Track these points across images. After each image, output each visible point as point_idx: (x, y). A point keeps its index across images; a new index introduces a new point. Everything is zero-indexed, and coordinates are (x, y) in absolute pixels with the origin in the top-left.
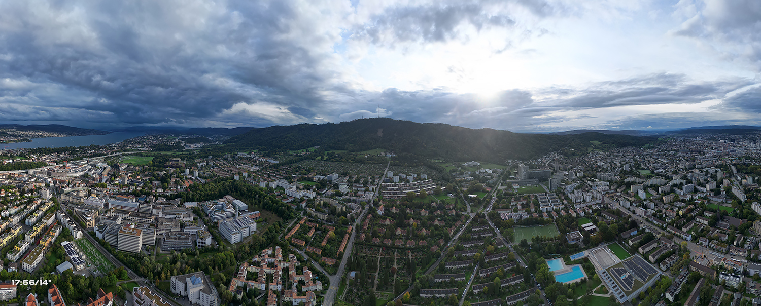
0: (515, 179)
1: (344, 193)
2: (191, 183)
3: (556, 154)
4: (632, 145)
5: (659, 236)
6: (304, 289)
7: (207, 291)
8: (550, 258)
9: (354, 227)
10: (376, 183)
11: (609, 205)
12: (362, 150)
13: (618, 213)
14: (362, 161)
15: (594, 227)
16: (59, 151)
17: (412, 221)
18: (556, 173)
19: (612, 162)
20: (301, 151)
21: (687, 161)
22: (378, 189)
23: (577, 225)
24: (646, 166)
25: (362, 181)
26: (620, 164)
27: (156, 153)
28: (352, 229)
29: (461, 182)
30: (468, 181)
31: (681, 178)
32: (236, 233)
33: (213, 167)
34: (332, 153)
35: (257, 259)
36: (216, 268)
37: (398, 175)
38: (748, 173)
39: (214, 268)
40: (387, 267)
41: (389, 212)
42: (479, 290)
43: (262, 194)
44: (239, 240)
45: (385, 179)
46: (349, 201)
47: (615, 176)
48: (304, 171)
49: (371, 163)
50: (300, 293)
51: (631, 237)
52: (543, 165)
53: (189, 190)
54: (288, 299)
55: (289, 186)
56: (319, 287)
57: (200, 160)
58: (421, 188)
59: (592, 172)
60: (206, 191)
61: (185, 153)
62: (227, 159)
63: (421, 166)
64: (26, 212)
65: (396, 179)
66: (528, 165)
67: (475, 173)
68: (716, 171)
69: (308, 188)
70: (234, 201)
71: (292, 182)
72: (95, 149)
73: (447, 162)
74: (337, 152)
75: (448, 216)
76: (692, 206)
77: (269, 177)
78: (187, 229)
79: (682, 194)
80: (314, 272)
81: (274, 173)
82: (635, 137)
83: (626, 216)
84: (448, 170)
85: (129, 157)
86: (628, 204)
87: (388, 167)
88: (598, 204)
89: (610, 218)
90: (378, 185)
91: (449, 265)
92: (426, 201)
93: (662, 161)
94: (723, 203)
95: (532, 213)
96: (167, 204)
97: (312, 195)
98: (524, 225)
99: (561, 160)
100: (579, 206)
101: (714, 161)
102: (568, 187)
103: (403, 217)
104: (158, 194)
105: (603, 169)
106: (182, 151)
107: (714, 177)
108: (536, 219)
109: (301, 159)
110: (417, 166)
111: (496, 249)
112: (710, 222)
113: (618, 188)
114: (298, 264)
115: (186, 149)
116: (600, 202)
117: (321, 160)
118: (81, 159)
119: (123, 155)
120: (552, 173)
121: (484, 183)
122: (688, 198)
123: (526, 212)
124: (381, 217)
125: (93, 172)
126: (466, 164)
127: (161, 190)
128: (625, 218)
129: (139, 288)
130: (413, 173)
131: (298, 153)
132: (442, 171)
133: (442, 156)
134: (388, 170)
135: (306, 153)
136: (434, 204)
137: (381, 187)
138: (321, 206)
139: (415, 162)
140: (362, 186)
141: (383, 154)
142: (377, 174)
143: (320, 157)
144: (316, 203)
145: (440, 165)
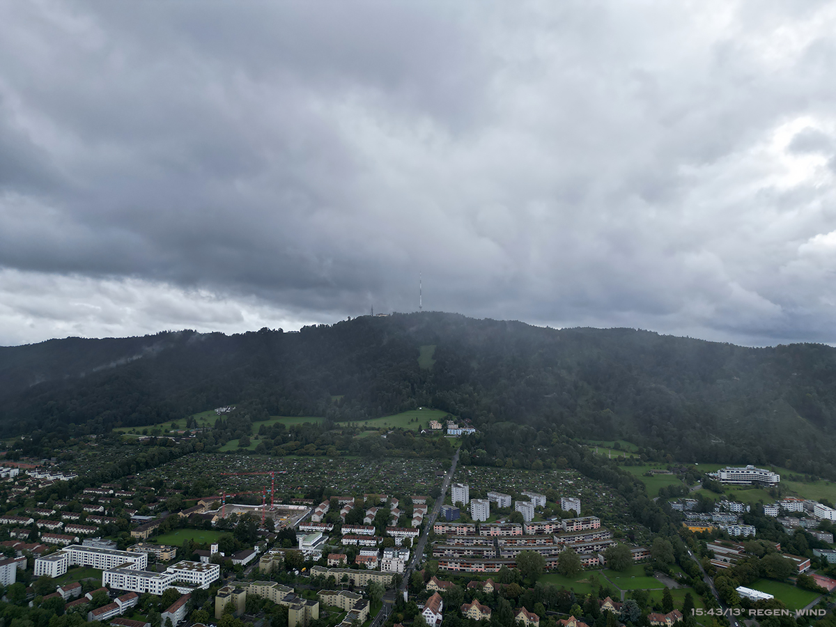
1: (316, 559)
10: (415, 523)
20: (167, 425)
22: (423, 542)
25: (371, 514)
29: (704, 536)
30: (732, 538)
34: (277, 426)
37: (485, 497)
45: (445, 508)
46: (331, 586)
48: (178, 499)
49: (399, 457)
55: (117, 558)
58: (561, 545)
63: (560, 467)
65: (480, 511)
67: (758, 511)
69: (190, 554)
73: (651, 459)
74: (289, 423)
77: (34, 538)
87: (453, 470)
90: (421, 527)
92: (580, 587)
109: (168, 454)
110: (547, 468)
117: (239, 452)
121: (802, 555)
126: (724, 475)
130: (535, 491)
131: (156, 432)
132: (631, 491)
133: (629, 440)
134: (453, 480)
135: (187, 434)
136: (608, 605)
137: (434, 536)
138: (240, 611)
139: (540, 455)
140: (372, 532)
141: (436, 426)
142: (419, 493)
143: (236, 442)
144: (221, 603)
145: (622, 468)
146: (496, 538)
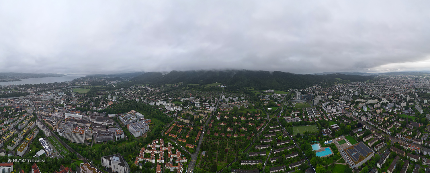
0: (293, 100)
1: (198, 108)
2: (112, 103)
3: (316, 86)
4: (359, 81)
5: (374, 132)
6: (177, 162)
7: (122, 164)
8: (313, 144)
9: (204, 127)
10: (216, 102)
11: (346, 114)
12: (207, 84)
13: (351, 119)
14: (207, 90)
15: (338, 126)
16: (36, 86)
17: (236, 124)
18: (316, 96)
19: (348, 90)
20: (173, 84)
21: (390, 90)
22: (217, 105)
23: (328, 125)
24: (367, 92)
25: (208, 101)
26: (352, 91)
27: (92, 87)
28: (203, 128)
29: (263, 101)
30: (267, 101)
31: (387, 100)
32: (138, 131)
33: (124, 94)
34: (191, 85)
35: (149, 146)
36: (127, 151)
37: (228, 98)
38: (425, 98)
39: (125, 151)
40: (223, 148)
41: (223, 118)
42: (274, 161)
43: (152, 109)
44: (140, 135)
45: (221, 100)
46: (201, 113)
47: (349, 98)
48: (175, 96)
49: (213, 91)
50: (174, 164)
51: (358, 132)
52: (309, 91)
53: (110, 107)
54: (168, 167)
55: (167, 104)
56: (185, 161)
57: (116, 90)
58: (241, 105)
59: (337, 96)
60: (120, 108)
61: (108, 86)
62: (132, 89)
63: (241, 92)
64: (19, 121)
65: (227, 100)
66: (301, 91)
67: (271, 96)
68: (407, 96)
69: (177, 105)
70: (136, 113)
71: (169, 102)
72: (57, 85)
73: (256, 90)
74: (193, 85)
75: (256, 120)
76: (393, 116)
77: (156, 100)
78: (110, 130)
79: (387, 108)
80: (182, 152)
81: (158, 97)
82: (361, 76)
83: (356, 121)
84: (256, 94)
85: (77, 89)
86: (357, 114)
87: (222, 93)
88: (340, 114)
89: (347, 122)
90: (217, 103)
91: (257, 147)
92: (244, 112)
93: (376, 90)
94: (410, 114)
95: (303, 119)
96: (98, 115)
97: (180, 109)
98: (299, 125)
99: (319, 89)
100: (329, 115)
101: (406, 90)
102: (324, 105)
103: (231, 121)
104: (93, 110)
105: (343, 94)
106: (107, 85)
107: (405, 100)
108: (306, 122)
109: (173, 89)
110: (239, 92)
111: (283, 138)
112: (402, 124)
113: (351, 104)
114: (173, 148)
115: (109, 84)
116: (341, 112)
118: (49, 90)
119: (73, 88)
120: (314, 96)
121: (276, 102)
122: (390, 111)
123: (300, 118)
124: (219, 121)
125: (56, 98)
126: (266, 91)
127: (94, 108)
128: (355, 121)
129: (83, 164)
130: (237, 96)
131: (172, 85)
132: (253, 95)
133: (253, 87)
134: (222, 95)
135: (176, 86)
136: (249, 114)
137: (219, 104)
138: (185, 116)
139: (238, 90)
140: (208, 104)
141: (219, 85)
142: (216, 97)
143: (184, 88)
144: (182, 114)
145: (252, 92)
146: (230, 104)
